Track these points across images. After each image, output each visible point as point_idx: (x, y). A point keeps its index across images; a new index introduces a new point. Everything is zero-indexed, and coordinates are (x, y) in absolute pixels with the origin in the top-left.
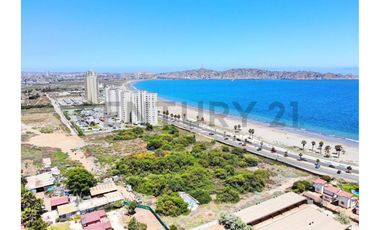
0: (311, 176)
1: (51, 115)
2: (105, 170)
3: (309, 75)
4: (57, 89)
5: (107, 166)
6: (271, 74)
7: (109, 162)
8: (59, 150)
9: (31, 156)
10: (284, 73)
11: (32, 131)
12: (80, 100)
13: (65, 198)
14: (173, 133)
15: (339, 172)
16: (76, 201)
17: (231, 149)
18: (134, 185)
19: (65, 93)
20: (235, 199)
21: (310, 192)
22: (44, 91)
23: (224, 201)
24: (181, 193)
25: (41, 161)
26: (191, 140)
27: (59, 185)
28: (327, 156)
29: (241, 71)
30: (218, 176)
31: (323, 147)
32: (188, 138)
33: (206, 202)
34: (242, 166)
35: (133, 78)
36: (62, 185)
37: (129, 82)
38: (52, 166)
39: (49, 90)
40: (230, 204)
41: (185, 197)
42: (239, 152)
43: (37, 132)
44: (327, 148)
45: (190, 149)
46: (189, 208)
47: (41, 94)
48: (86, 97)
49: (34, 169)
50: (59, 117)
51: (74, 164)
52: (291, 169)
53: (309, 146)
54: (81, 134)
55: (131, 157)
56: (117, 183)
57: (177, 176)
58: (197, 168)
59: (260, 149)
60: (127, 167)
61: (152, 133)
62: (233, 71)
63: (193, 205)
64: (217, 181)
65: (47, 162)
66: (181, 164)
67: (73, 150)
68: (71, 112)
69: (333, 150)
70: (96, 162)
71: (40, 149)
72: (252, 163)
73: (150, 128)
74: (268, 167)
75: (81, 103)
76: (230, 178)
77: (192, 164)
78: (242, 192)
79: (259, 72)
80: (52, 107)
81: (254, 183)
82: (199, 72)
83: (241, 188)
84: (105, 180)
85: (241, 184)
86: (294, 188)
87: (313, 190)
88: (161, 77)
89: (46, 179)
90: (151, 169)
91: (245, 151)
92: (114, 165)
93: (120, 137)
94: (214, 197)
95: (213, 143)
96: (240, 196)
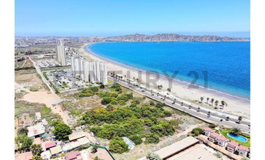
0: (204, 123)
1: (35, 75)
2: (75, 120)
3: (212, 38)
4: (36, 52)
5: (77, 118)
6: (186, 38)
7: (77, 114)
8: (45, 105)
9: (27, 110)
10: (195, 37)
11: (24, 89)
12: (53, 62)
13: (53, 142)
14: (118, 90)
15: (221, 120)
16: (61, 145)
17: (155, 103)
18: (95, 132)
19: (42, 56)
20: (157, 141)
21: (202, 136)
22: (27, 54)
23: (150, 142)
24: (124, 138)
25: (34, 115)
26: (130, 97)
27: (48, 133)
28: (216, 108)
29: (165, 35)
30: (147, 125)
31: (214, 101)
32: (128, 95)
33: (139, 143)
34: (162, 117)
35: (88, 41)
36: (50, 133)
37: (86, 45)
38: (42, 118)
39: (30, 53)
40: (153, 145)
41: (126, 140)
42: (160, 106)
43: (27, 90)
44: (217, 102)
45: (129, 103)
46: (129, 148)
47: (25, 57)
48: (57, 59)
49: (30, 120)
50: (40, 78)
51: (56, 116)
52: (192, 118)
53: (205, 100)
54: (57, 92)
55: (92, 111)
56: (84, 130)
57: (122, 125)
58: (134, 119)
59: (174, 103)
60: (90, 119)
61: (104, 91)
62: (159, 36)
63: (131, 145)
64: (146, 128)
65: (38, 115)
66: (124, 116)
67: (54, 105)
68: (48, 73)
69: (220, 103)
70: (69, 114)
71: (32, 104)
72: (168, 115)
73: (103, 87)
74: (178, 117)
75: (54, 65)
76: (154, 126)
77: (130, 116)
78: (161, 136)
79: (178, 36)
80: (35, 68)
81: (169, 130)
82: (135, 36)
83: (161, 134)
84: (77, 128)
85: (160, 131)
86: (193, 132)
87: (204, 134)
88: (108, 40)
89: (40, 129)
90: (105, 120)
91: (164, 105)
92: (81, 117)
93: (83, 94)
94: (144, 139)
95: (144, 98)
96: (160, 139)
